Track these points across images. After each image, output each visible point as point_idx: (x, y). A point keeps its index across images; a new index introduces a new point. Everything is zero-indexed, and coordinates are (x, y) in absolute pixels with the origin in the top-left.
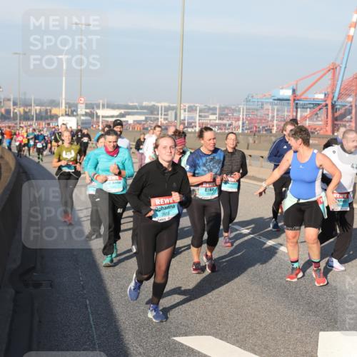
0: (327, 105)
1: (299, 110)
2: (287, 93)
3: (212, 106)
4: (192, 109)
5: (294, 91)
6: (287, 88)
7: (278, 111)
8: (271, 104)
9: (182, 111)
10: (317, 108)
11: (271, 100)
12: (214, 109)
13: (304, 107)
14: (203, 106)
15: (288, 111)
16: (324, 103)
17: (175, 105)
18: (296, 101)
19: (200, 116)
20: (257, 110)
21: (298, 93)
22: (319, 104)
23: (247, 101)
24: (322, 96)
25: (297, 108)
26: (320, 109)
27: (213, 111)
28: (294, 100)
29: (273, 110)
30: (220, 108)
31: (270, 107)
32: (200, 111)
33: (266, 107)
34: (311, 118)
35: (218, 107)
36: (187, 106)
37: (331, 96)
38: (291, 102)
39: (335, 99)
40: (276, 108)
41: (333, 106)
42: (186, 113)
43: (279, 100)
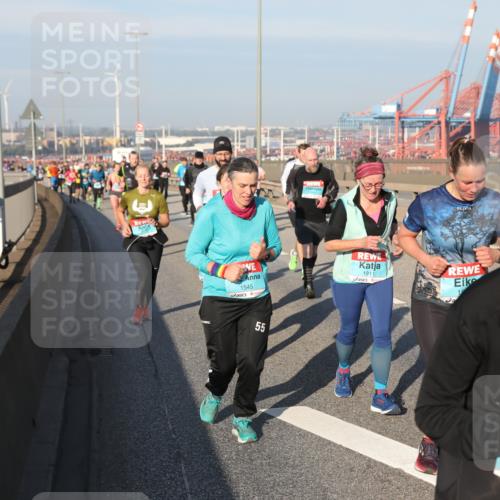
0: (439, 123)
1: (406, 130)
2: (390, 109)
3: (299, 128)
4: (274, 133)
5: (399, 107)
6: (391, 103)
7: (380, 131)
8: (372, 123)
9: (263, 136)
10: (428, 127)
11: (372, 119)
12: (303, 132)
13: (412, 126)
14: (288, 129)
15: (393, 132)
16: (436, 121)
17: (253, 129)
18: (402, 120)
19: (285, 141)
20: (355, 131)
21: (405, 108)
22: (430, 122)
23: (342, 120)
24: (433, 112)
25: (403, 128)
26: (432, 128)
27: (300, 134)
28: (400, 118)
29: (374, 131)
30: (310, 131)
31: (370, 128)
32: (285, 135)
33: (364, 127)
34: (420, 139)
35: (306, 129)
36: (269, 128)
37: (444, 111)
38: (396, 120)
39: (449, 115)
40: (377, 128)
41: (447, 123)
42: (268, 138)
43: (381, 118)
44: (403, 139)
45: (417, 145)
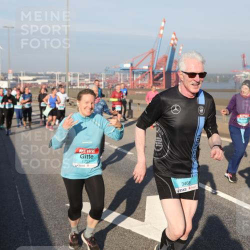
0: (149, 72)
1: (135, 75)
2: (128, 66)
3: (86, 73)
4: (75, 76)
5: (132, 65)
6: (128, 63)
7: (123, 76)
8: (119, 72)
9: (69, 77)
11: (119, 70)
12: (88, 75)
13: (137, 73)
14: (81, 74)
15: (129, 76)
16: (148, 71)
17: (65, 73)
18: (133, 71)
19: (80, 79)
20: (112, 75)
21: (134, 65)
22: (145, 72)
23: (106, 70)
24: (146, 67)
25: (133, 74)
26: (146, 75)
27: (87, 76)
28: (132, 70)
29: (120, 75)
30: (91, 75)
31: (119, 74)
32: (80, 77)
33: (116, 73)
34: (141, 80)
35: (89, 74)
36: (72, 73)
37: (151, 67)
38: (130, 71)
39: (154, 69)
40: (122, 74)
41: (153, 72)
42: (72, 78)
43: (124, 70)
44: (133, 79)
45: (140, 82)
